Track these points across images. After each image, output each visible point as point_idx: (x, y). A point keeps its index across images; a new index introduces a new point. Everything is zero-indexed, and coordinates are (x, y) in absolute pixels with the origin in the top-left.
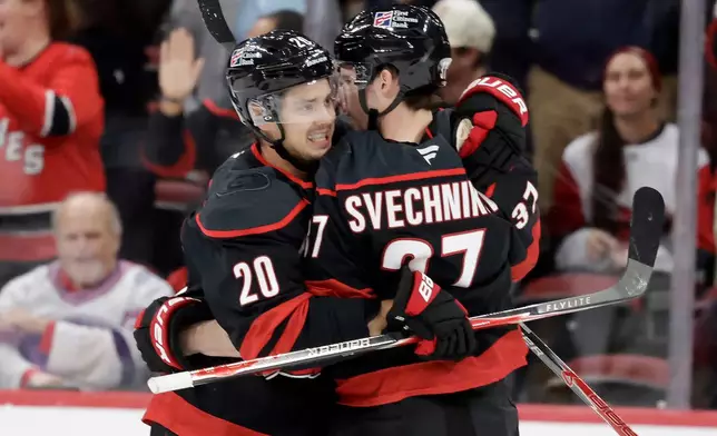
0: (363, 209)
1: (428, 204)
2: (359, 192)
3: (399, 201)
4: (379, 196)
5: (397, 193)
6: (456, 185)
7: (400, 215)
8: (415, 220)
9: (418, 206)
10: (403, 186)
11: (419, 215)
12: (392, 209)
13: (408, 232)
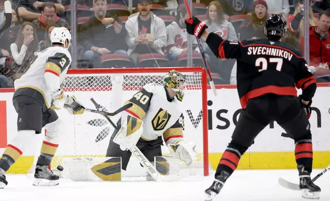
0: (252, 50)
1: (267, 51)
2: (252, 47)
3: (261, 49)
4: (257, 48)
5: (261, 48)
6: (276, 49)
7: (260, 52)
8: (263, 53)
9: (265, 51)
10: (263, 46)
11: (265, 53)
12: (259, 50)
13: (261, 56)
